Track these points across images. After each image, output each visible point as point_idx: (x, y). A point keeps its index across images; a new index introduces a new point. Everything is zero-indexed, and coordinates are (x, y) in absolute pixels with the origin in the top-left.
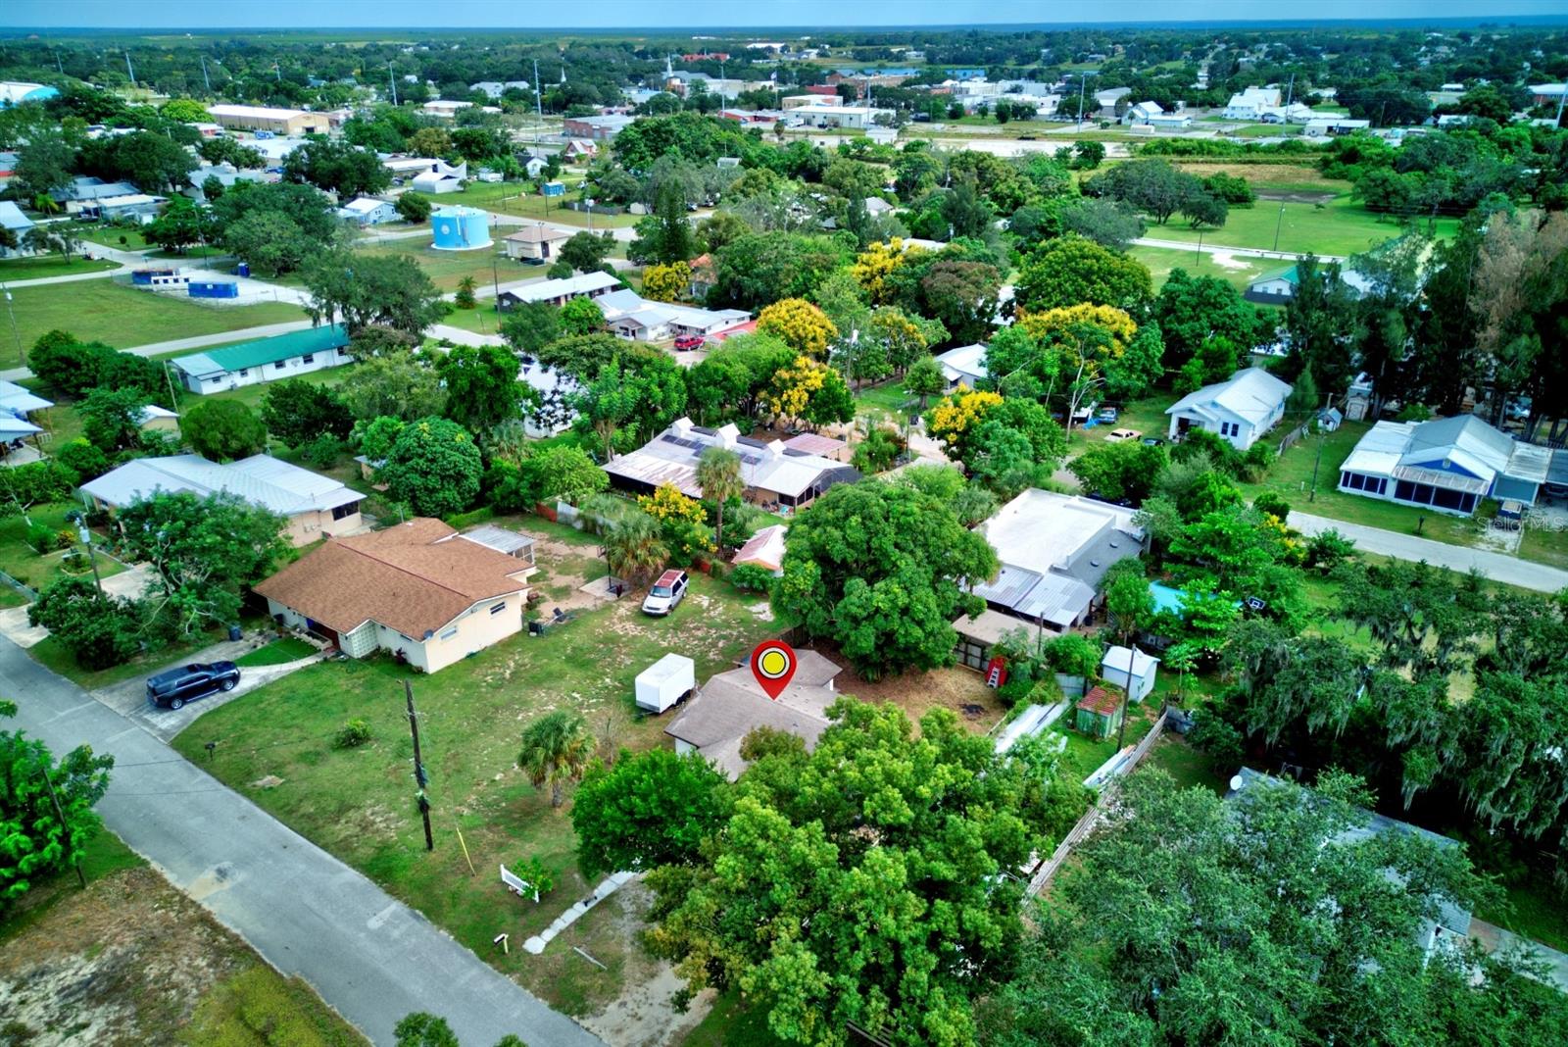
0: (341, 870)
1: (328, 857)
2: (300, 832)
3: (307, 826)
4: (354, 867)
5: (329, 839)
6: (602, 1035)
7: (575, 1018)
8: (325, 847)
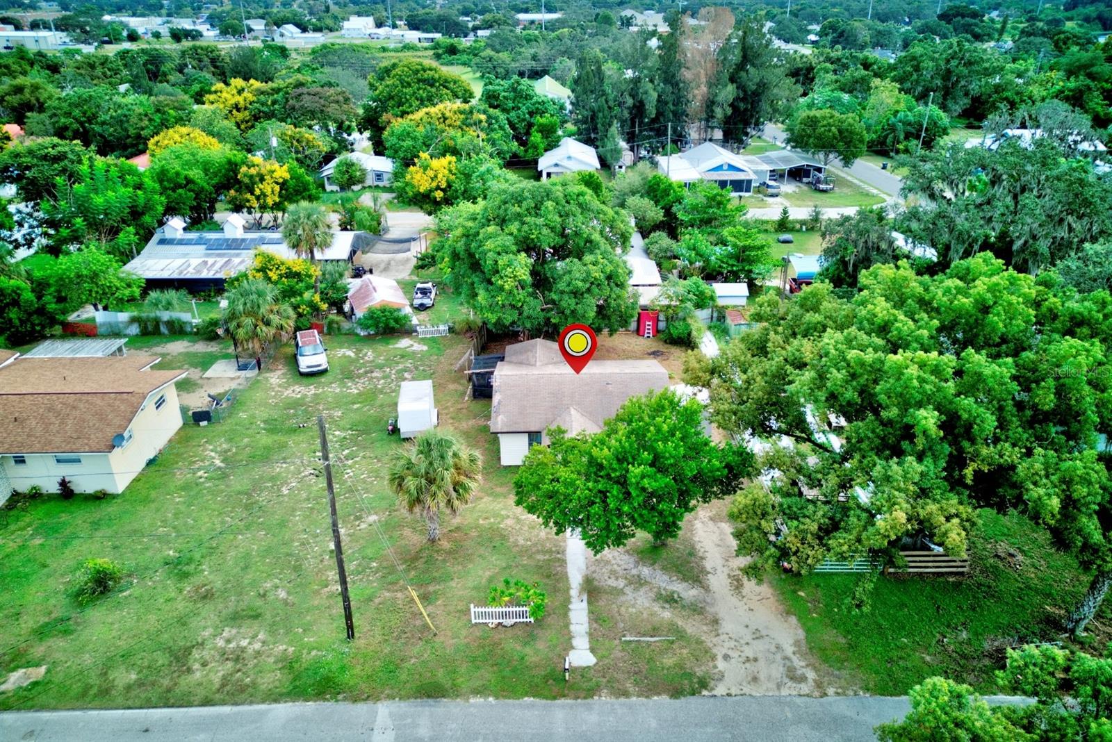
0: (262, 714)
1: (227, 709)
2: (148, 705)
3: (153, 694)
4: (276, 701)
5: (201, 692)
6: (746, 690)
7: (705, 692)
8: (207, 702)
